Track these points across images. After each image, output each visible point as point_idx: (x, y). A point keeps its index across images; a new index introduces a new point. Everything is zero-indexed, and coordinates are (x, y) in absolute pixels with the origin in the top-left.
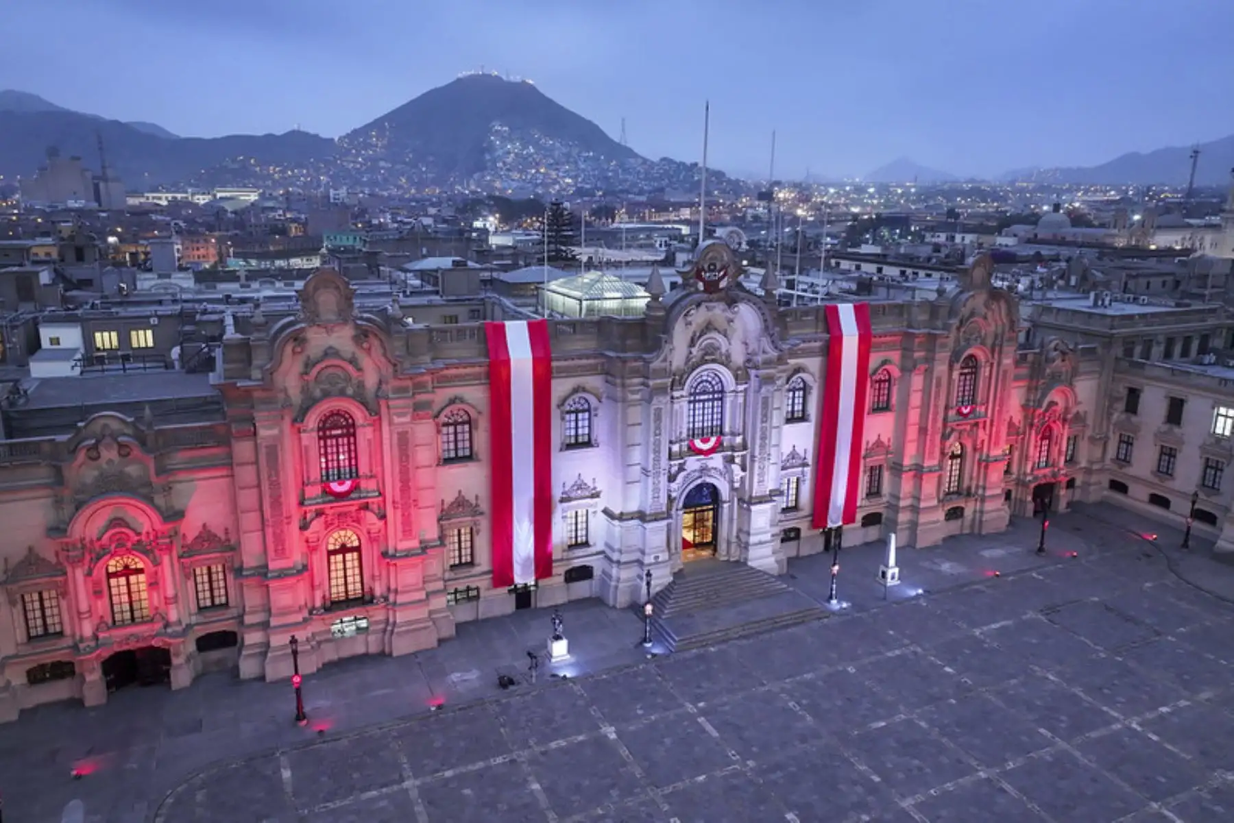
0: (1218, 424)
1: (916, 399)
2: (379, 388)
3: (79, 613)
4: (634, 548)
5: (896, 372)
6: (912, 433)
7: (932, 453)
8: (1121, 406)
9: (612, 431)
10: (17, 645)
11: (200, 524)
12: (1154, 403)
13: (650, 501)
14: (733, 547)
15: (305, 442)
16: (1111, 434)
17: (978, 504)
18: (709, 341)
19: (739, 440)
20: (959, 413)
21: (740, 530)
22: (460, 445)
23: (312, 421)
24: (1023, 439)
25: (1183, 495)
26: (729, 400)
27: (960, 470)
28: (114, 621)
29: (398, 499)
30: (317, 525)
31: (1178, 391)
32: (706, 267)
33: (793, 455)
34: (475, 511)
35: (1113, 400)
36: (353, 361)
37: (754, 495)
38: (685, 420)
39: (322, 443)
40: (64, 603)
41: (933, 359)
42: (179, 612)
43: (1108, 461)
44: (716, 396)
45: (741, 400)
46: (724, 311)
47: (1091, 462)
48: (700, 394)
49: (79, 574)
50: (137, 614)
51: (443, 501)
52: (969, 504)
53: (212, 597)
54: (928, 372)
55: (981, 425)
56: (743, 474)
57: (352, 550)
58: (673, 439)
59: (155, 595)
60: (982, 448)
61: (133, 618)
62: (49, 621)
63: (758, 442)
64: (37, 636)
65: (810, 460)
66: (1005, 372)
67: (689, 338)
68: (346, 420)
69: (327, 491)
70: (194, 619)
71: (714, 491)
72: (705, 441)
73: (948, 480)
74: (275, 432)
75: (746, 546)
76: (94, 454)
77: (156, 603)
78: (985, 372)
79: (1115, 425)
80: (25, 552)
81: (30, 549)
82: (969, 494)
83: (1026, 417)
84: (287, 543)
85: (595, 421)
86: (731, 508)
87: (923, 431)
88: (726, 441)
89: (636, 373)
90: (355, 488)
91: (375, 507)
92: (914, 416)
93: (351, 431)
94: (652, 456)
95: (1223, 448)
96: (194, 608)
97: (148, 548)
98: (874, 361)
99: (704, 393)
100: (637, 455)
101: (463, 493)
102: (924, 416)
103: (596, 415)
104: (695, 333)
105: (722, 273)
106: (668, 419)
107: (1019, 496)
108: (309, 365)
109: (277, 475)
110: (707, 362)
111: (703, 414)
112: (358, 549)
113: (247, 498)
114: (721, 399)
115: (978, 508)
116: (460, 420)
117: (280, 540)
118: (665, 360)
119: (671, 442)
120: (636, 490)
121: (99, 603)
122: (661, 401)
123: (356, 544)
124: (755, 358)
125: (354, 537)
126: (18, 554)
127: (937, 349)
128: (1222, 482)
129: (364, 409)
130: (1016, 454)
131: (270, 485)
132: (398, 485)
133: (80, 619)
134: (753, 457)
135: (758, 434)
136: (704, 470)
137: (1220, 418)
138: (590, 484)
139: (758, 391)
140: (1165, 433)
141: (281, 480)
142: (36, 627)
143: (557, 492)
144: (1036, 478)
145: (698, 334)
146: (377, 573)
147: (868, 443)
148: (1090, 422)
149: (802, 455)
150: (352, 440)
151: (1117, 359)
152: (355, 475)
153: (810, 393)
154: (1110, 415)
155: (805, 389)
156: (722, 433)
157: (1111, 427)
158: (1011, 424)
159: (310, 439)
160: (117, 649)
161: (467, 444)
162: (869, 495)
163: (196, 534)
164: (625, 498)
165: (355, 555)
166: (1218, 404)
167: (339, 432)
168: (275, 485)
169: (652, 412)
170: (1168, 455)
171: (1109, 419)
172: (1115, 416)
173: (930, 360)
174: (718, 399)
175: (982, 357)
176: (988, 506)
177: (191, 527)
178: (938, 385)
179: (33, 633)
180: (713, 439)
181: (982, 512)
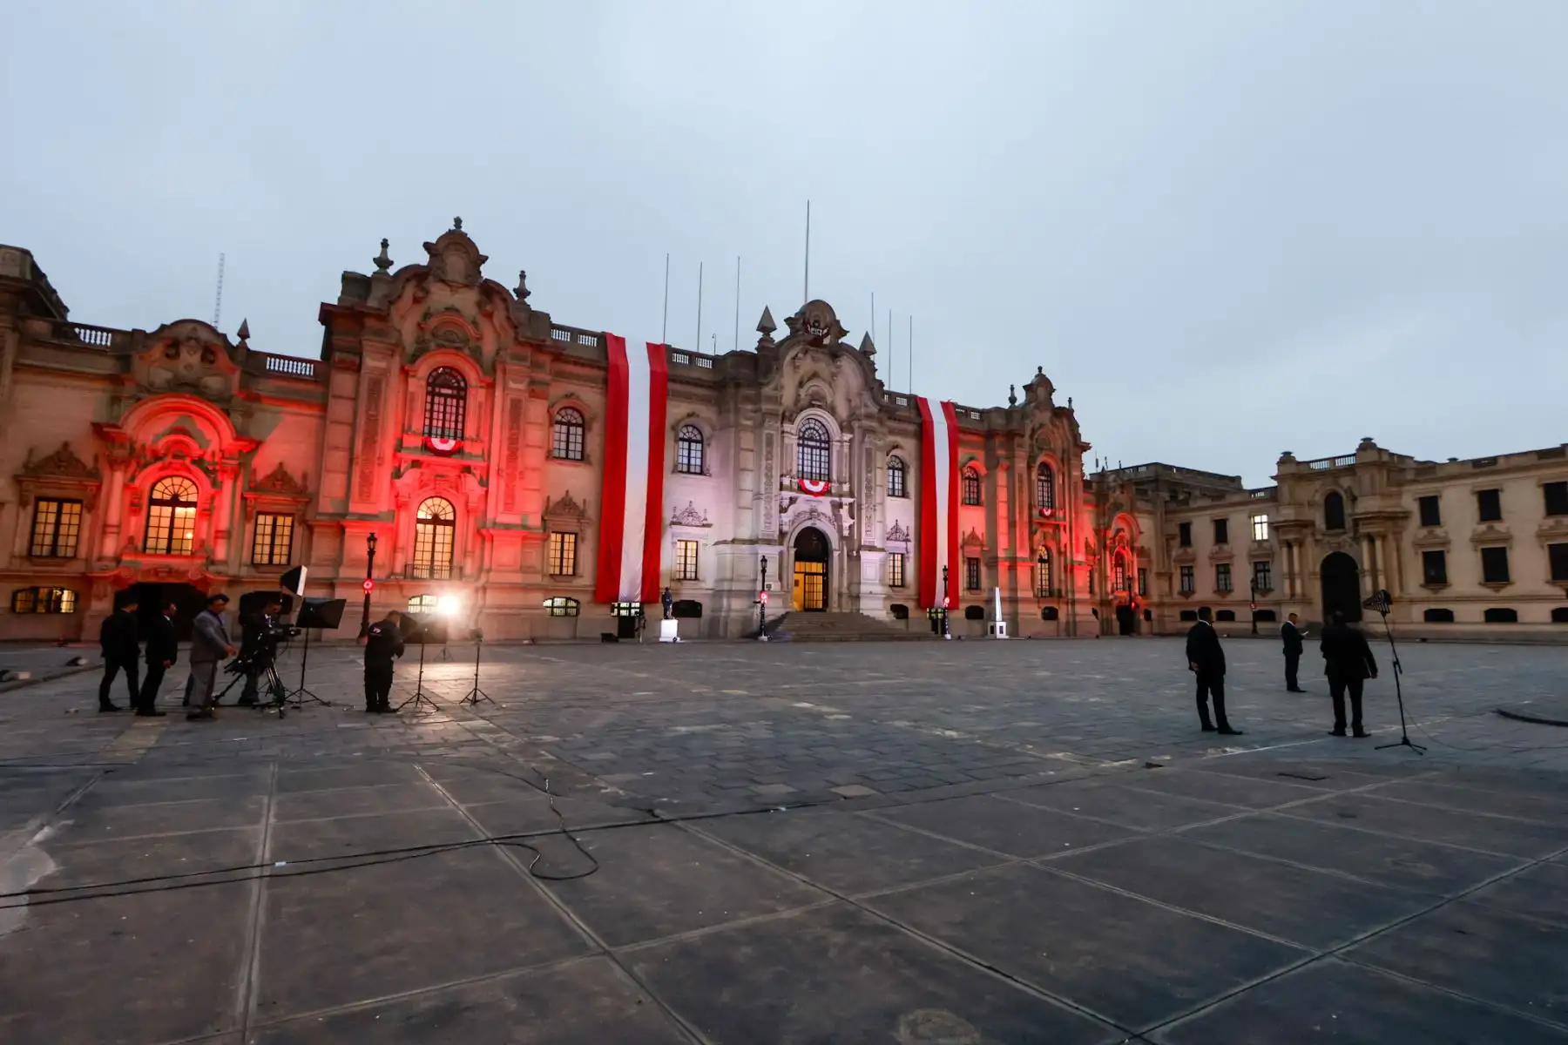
0: (1257, 532)
1: (1002, 495)
2: (497, 353)
3: (105, 526)
4: (745, 578)
5: (983, 471)
6: (1003, 526)
7: (1022, 546)
8: (1178, 540)
9: (724, 461)
10: (13, 557)
11: (277, 461)
12: (1202, 529)
13: (762, 526)
14: (844, 600)
15: (411, 388)
16: (1173, 571)
17: (1070, 607)
18: (813, 388)
19: (846, 488)
20: (1041, 514)
21: (850, 584)
22: (572, 447)
23: (423, 369)
24: (1100, 560)
25: (1242, 603)
26: (835, 447)
27: (1049, 574)
28: (145, 548)
29: (503, 465)
30: (410, 477)
31: (1219, 513)
32: (812, 322)
33: (896, 529)
34: (581, 515)
35: (1169, 538)
36: (475, 323)
37: (862, 543)
38: (795, 458)
39: (429, 399)
40: (87, 517)
41: (1014, 457)
42: (228, 554)
43: (1175, 595)
44: (823, 445)
45: (846, 450)
46: (828, 365)
47: (1161, 596)
48: (808, 439)
49: (119, 478)
50: (175, 545)
51: (548, 498)
52: (1061, 605)
53: (271, 554)
54: (1010, 469)
55: (1062, 529)
56: (852, 521)
57: (446, 523)
58: (784, 472)
59: (204, 525)
60: (1065, 552)
61: (169, 549)
62: (61, 541)
63: (864, 491)
64: (40, 557)
65: (912, 536)
66: (1076, 483)
67: (797, 383)
68: (458, 382)
69: (428, 447)
70: (244, 571)
71: (822, 537)
72: (814, 483)
73: (1039, 571)
74: (383, 364)
75: (858, 597)
76: (172, 352)
77: (204, 536)
78: (1058, 480)
79: (1175, 561)
80: (58, 446)
81: (66, 445)
82: (1060, 596)
83: (1099, 540)
84: (374, 487)
85: (708, 451)
86: (841, 556)
87: (1012, 524)
88: (834, 487)
89: (747, 399)
90: (458, 450)
91: (478, 473)
92: (1002, 511)
93: (461, 394)
94: (764, 480)
95: (1266, 549)
96: (246, 557)
97: (210, 470)
98: (963, 455)
99: (811, 439)
100: (748, 481)
101: (571, 494)
102: (1011, 510)
103: (709, 445)
104: (802, 377)
105: (825, 331)
106: (779, 449)
107: (1105, 617)
108: (427, 315)
109: (377, 409)
110: (813, 406)
111: (812, 461)
112: (452, 523)
113: (338, 435)
114: (828, 449)
115: (1070, 612)
116: (574, 421)
117: (367, 480)
118: (776, 389)
119: (782, 476)
120: (747, 516)
121: (134, 520)
122: (772, 427)
123: (450, 517)
124: (858, 412)
125: (450, 509)
126: (48, 450)
127: (1016, 449)
128: (1272, 582)
129: (478, 367)
130: (1096, 575)
131: (367, 419)
132: (505, 453)
133: (104, 533)
134: (860, 506)
135: (864, 484)
136: (813, 513)
137: (1256, 526)
138: (702, 515)
139: (862, 441)
140: (1217, 553)
141: (380, 418)
142: (42, 545)
143: (667, 515)
144: (1116, 598)
145: (805, 379)
146: (469, 548)
147: (964, 533)
148: (1154, 556)
149: (905, 531)
150: (461, 403)
151: (1166, 502)
152: (460, 436)
153: (908, 472)
154: (1169, 551)
155: (904, 469)
156: (829, 481)
157: (1173, 564)
158: (1087, 545)
159: (417, 385)
160: (140, 579)
161: (579, 447)
162: (970, 588)
163: (269, 471)
164: (737, 523)
165: (449, 529)
166: (1251, 516)
167: (449, 392)
168: (373, 421)
169: (764, 437)
170: (1223, 570)
171: (1169, 556)
172: (1174, 554)
173: (1011, 457)
174: (825, 449)
175: (1054, 466)
176: (1079, 609)
177: (265, 462)
178: (1021, 481)
179: (36, 551)
180: (822, 484)
181: (1074, 615)
